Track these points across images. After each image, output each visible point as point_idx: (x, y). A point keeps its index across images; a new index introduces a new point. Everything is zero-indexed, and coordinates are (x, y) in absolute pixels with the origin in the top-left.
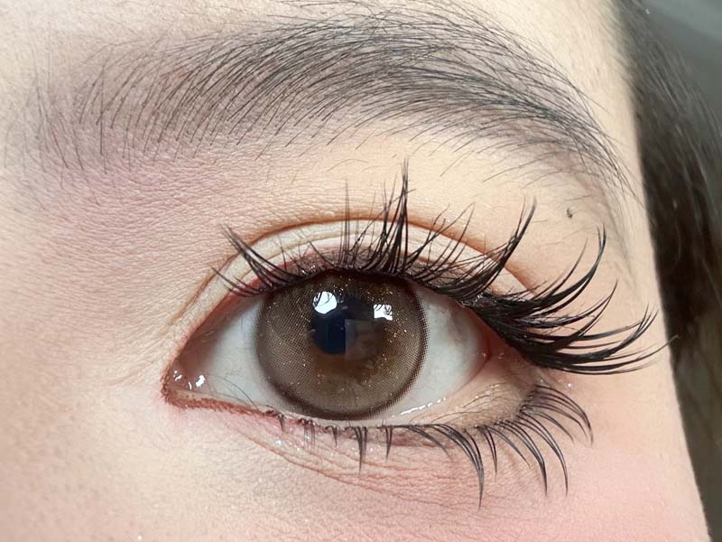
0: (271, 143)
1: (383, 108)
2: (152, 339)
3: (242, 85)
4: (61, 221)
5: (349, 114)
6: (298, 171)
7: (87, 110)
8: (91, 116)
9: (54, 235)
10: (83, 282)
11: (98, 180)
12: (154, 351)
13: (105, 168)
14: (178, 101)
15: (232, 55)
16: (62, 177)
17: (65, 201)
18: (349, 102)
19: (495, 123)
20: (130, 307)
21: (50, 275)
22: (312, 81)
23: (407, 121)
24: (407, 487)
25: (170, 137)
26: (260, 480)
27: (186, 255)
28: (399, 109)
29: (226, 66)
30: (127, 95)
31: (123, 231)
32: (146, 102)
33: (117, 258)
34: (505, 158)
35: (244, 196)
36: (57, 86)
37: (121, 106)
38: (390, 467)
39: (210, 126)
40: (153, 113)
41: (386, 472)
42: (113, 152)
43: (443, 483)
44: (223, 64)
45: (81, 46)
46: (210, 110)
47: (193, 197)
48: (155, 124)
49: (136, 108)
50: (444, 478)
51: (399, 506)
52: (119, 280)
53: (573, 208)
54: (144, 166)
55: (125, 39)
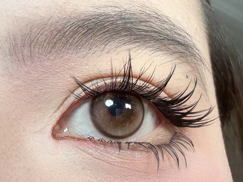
0: (87, 53)
1: (125, 42)
2: (48, 118)
3: (77, 34)
4: (17, 79)
5: (113, 44)
6: (97, 63)
7: (26, 42)
8: (28, 45)
9: (15, 84)
10: (25, 100)
11: (30, 66)
12: (49, 122)
13: (32, 62)
14: (56, 40)
15: (74, 24)
16: (17, 65)
17: (19, 73)
18: (113, 40)
19: (162, 47)
20: (41, 107)
21: (14, 97)
22: (101, 33)
23: (133, 46)
24: (133, 166)
25: (53, 51)
26: (84, 164)
27: (60, 90)
28: (130, 42)
29: (72, 28)
30: (39, 37)
31: (38, 83)
32: (45, 40)
33: (36, 91)
34: (166, 58)
36: (16, 34)
37: (37, 41)
38: (127, 160)
39: (67, 48)
40: (48, 43)
41: (126, 161)
42: (34, 56)
43: (145, 165)
44: (71, 27)
45: (24, 21)
46: (67, 42)
47: (61, 71)
48: (48, 47)
49: (42, 42)
50: (145, 163)
51: (130, 173)
52: (37, 99)
53: (188, 75)
54: (45, 61)
55: (38, 19)
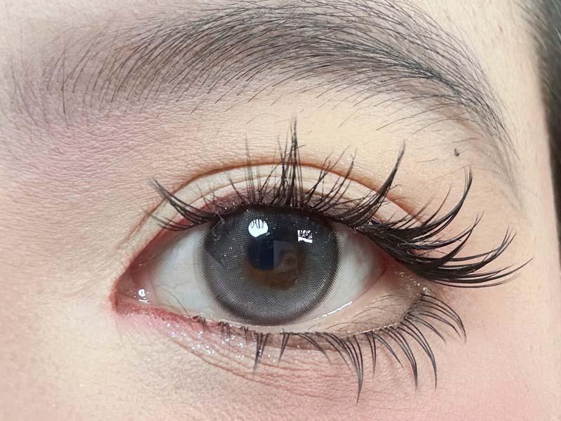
1: (298, 71)
6: (223, 124)
8: (57, 84)
10: (47, 216)
11: (62, 134)
12: (104, 270)
13: (68, 125)
16: (31, 132)
19: (393, 81)
27: (131, 192)
30: (86, 66)
35: (179, 144)
36: (29, 61)
37: (80, 75)
42: (74, 111)
45: (49, 30)
46: (154, 74)
47: (138, 145)
50: (331, 376)
53: (460, 149)
55: (85, 23)
